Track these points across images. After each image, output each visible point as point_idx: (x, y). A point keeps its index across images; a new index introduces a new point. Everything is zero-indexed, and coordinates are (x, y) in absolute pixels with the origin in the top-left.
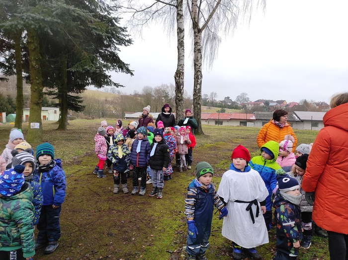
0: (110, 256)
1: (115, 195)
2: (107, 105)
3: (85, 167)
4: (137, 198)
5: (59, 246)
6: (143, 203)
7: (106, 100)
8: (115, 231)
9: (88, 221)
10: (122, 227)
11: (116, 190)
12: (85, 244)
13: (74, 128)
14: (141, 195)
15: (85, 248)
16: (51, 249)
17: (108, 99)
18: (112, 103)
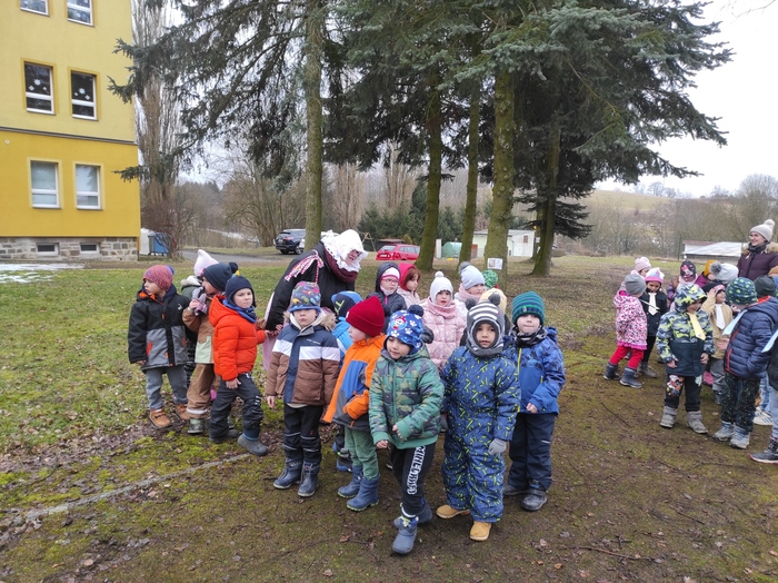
0: (658, 561)
1: (664, 432)
2: (640, 225)
3: (591, 358)
4: (726, 453)
5: (547, 503)
6: (742, 467)
7: (637, 213)
8: (669, 512)
9: (606, 472)
10: (688, 508)
11: (667, 421)
12: (601, 517)
13: (563, 274)
14: (736, 447)
15: (601, 526)
16: (533, 502)
17: (641, 211)
18: (651, 218)
